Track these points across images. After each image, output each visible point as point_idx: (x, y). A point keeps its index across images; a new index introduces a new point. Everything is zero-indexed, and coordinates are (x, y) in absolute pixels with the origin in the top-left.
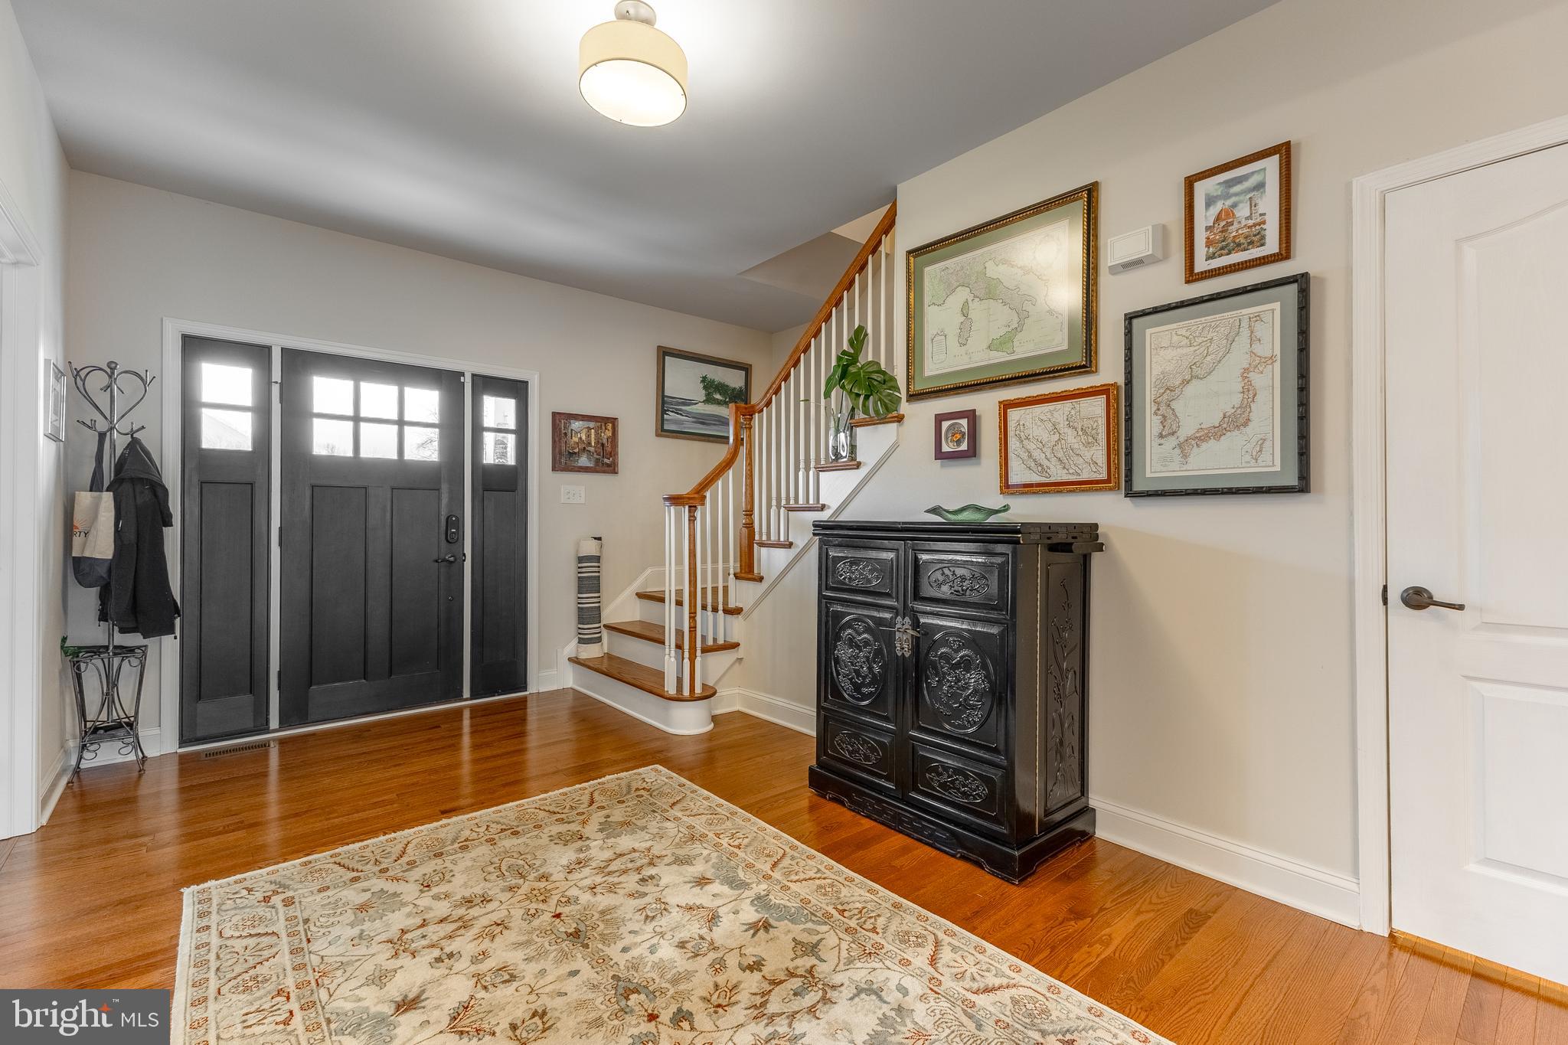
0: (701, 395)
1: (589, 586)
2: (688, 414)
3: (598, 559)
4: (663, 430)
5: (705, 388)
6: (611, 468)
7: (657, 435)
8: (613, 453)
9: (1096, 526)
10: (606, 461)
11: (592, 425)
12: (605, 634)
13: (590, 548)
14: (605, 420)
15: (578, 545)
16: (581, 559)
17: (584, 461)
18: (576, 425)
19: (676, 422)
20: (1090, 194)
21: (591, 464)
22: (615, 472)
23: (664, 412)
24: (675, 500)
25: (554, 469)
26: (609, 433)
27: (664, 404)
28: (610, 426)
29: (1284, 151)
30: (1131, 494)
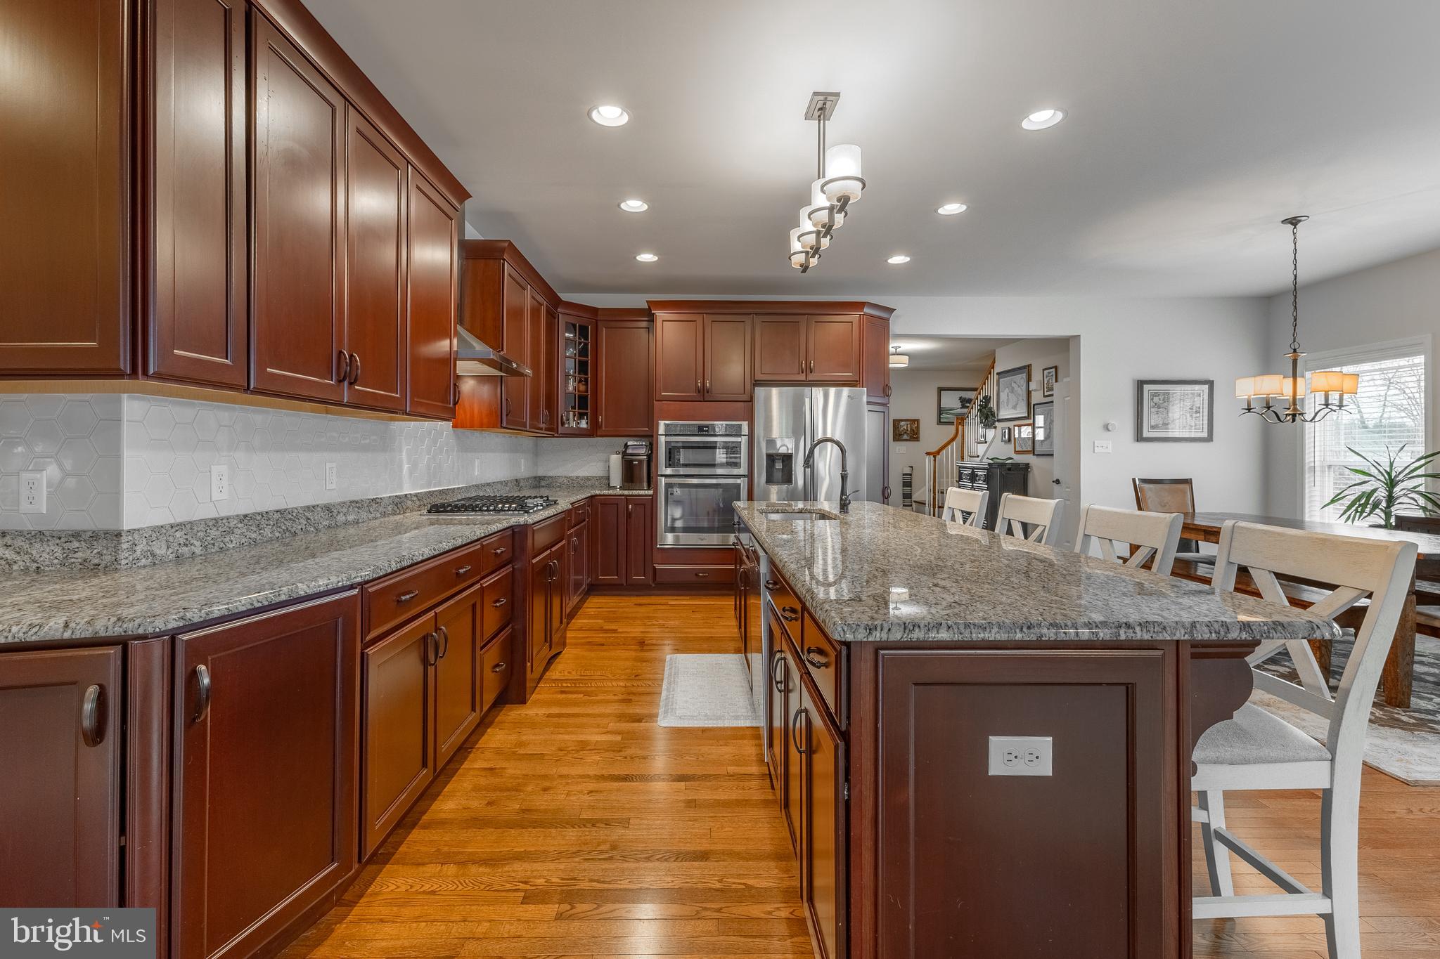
0: (959, 405)
1: (907, 484)
2: (952, 414)
3: (911, 475)
4: (940, 422)
5: (961, 402)
6: (917, 439)
7: (938, 424)
8: (918, 433)
9: (1029, 464)
10: (914, 436)
11: (908, 423)
12: (914, 504)
13: (908, 471)
14: (914, 420)
15: (903, 469)
16: (904, 475)
17: (905, 437)
18: (902, 423)
19: (946, 418)
20: (1029, 366)
21: (908, 438)
22: (918, 441)
23: (940, 414)
24: (928, 454)
25: (894, 441)
26: (916, 426)
27: (940, 411)
28: (916, 423)
29: (1056, 368)
30: (1034, 454)
